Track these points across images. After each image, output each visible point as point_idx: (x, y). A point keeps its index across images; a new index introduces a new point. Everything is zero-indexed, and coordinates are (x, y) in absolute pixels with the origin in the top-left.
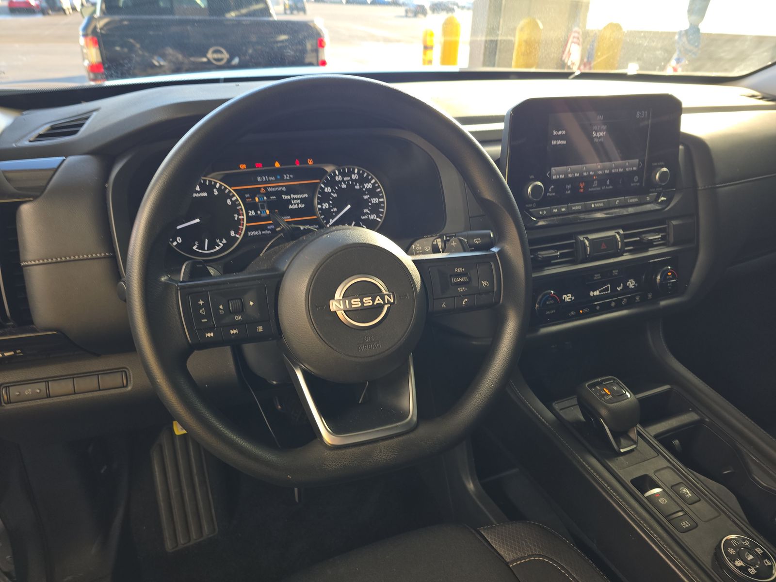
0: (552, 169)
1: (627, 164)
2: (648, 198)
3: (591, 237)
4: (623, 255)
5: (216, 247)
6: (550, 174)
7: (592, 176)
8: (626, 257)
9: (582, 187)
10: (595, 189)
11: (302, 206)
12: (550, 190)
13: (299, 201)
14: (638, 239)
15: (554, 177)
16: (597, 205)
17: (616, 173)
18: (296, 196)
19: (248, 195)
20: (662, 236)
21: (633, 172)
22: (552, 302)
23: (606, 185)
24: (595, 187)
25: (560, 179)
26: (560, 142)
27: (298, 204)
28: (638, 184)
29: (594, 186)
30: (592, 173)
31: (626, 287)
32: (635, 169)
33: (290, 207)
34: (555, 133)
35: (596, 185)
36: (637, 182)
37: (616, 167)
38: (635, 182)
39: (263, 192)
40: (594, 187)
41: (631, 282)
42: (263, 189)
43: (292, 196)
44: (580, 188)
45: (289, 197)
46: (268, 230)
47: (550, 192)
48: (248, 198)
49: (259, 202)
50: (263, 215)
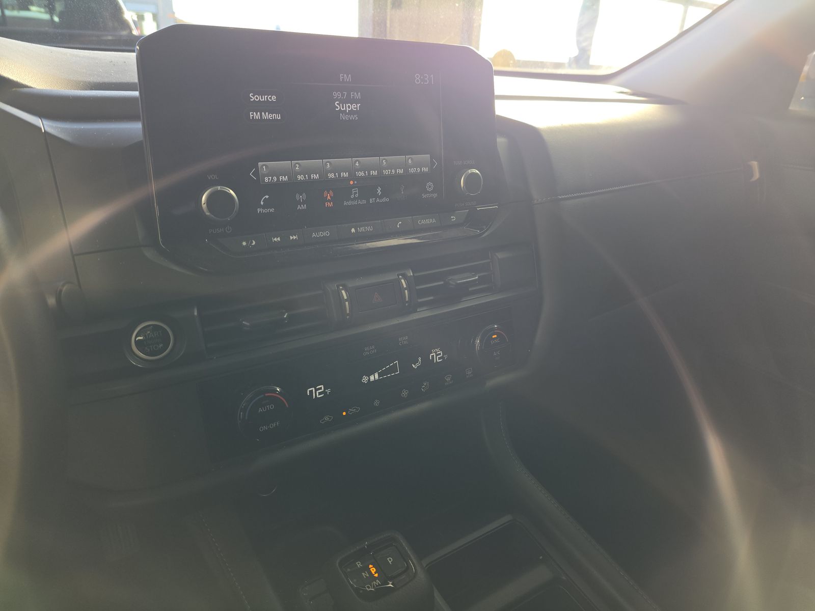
0: (260, 164)
1: (410, 161)
2: (453, 218)
3: (351, 284)
4: (416, 311)
6: (256, 173)
7: (348, 179)
8: (423, 313)
9: (329, 198)
10: (355, 203)
12: (262, 203)
14: (442, 283)
15: (266, 179)
16: (361, 230)
17: (391, 177)
20: (479, 277)
21: (422, 174)
22: (271, 407)
23: (376, 196)
24: (355, 198)
25: (280, 185)
26: (267, 116)
28: (435, 195)
29: (352, 196)
30: (346, 175)
31: (427, 362)
32: (426, 170)
34: (253, 98)
35: (357, 195)
36: (432, 192)
37: (389, 167)
38: (429, 192)
40: (352, 200)
41: (436, 353)
44: (325, 200)
47: (264, 207)
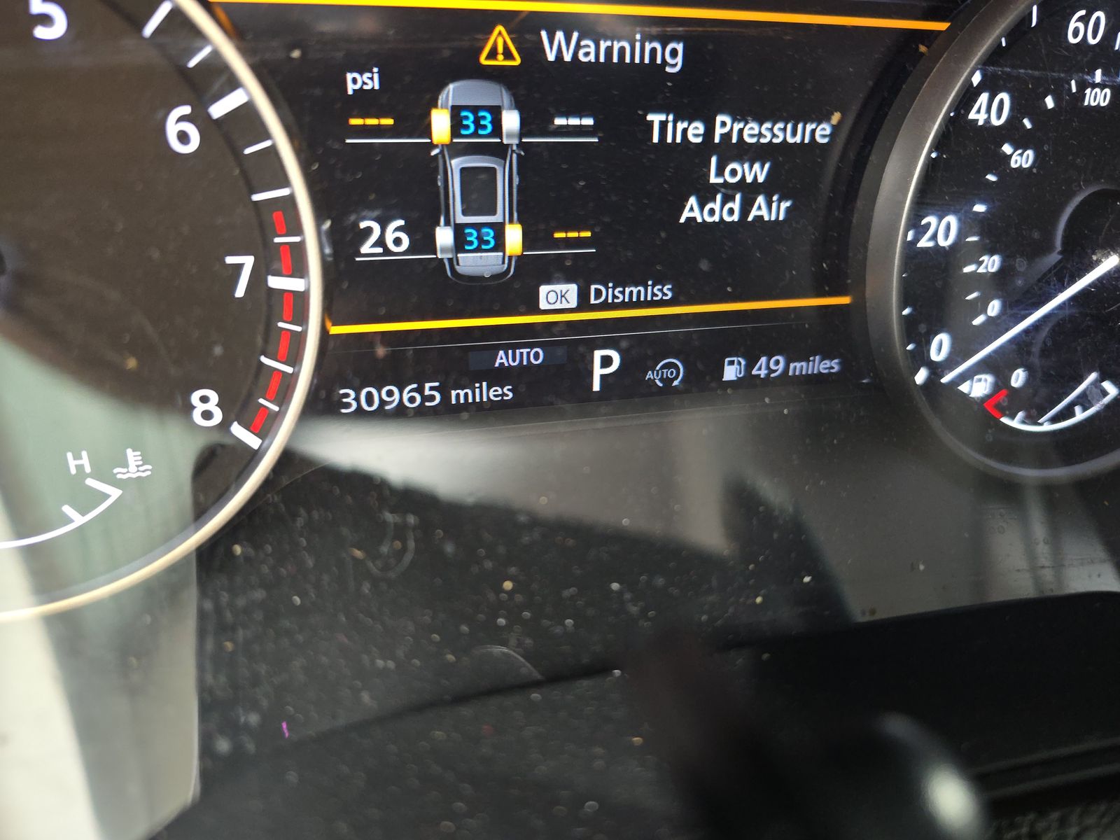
5: (67, 510)
11: (768, 210)
13: (758, 172)
18: (751, 131)
19: (370, 81)
27: (749, 191)
33: (692, 210)
39: (500, 61)
42: (500, 36)
43: (724, 124)
45: (696, 131)
46: (499, 376)
48: (365, 103)
49: (455, 150)
50: (475, 263)
